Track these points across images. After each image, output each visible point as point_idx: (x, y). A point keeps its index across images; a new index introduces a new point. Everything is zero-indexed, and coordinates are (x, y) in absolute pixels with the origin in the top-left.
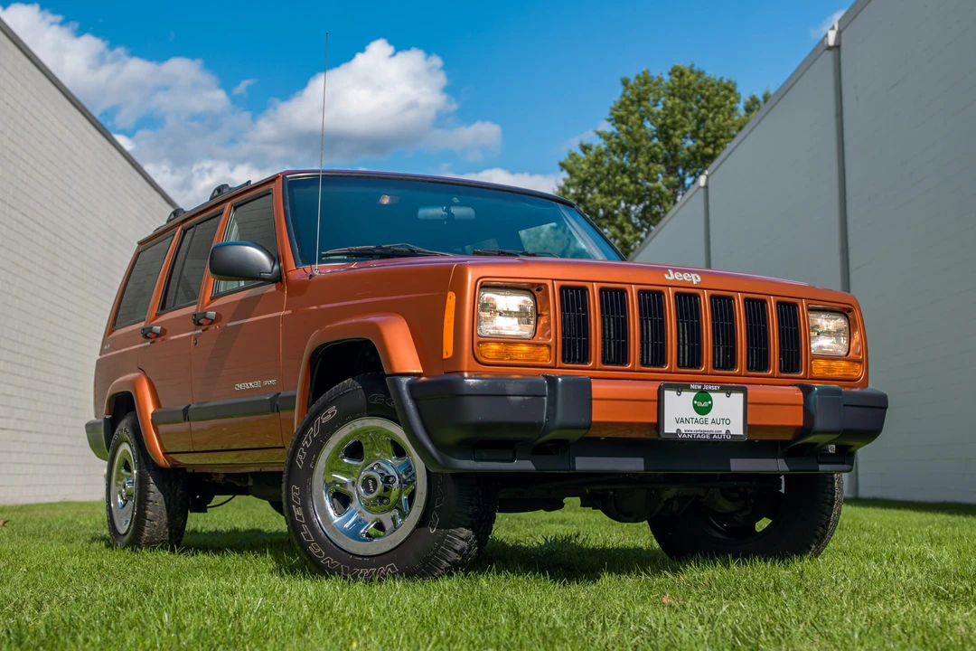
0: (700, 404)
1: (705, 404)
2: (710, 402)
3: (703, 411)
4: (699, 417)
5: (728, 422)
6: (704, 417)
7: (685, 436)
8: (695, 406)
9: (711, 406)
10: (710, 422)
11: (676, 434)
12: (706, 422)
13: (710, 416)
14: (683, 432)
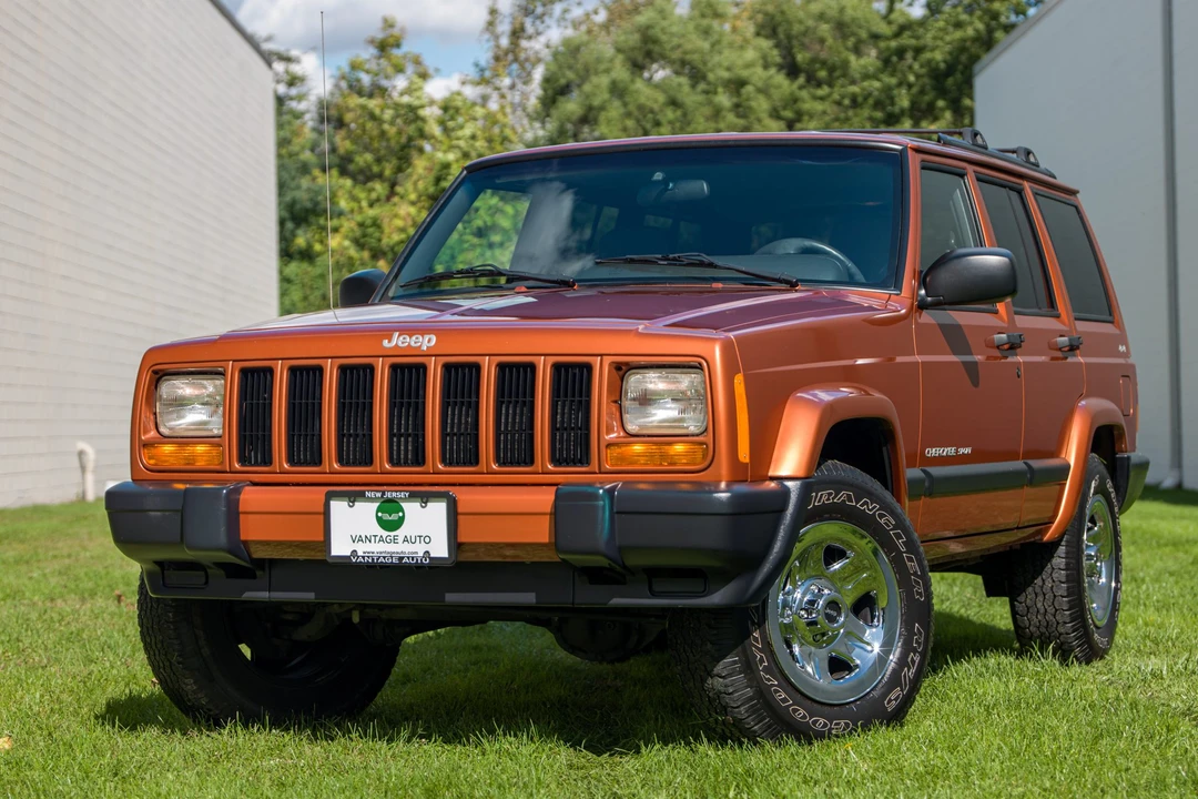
0: (386, 517)
1: (394, 517)
2: (401, 514)
3: (391, 526)
4: (385, 534)
5: (427, 540)
6: (392, 534)
7: (361, 559)
8: (379, 519)
9: (402, 519)
10: (401, 539)
11: (349, 557)
12: (395, 540)
13: (401, 533)
14: (360, 553)
